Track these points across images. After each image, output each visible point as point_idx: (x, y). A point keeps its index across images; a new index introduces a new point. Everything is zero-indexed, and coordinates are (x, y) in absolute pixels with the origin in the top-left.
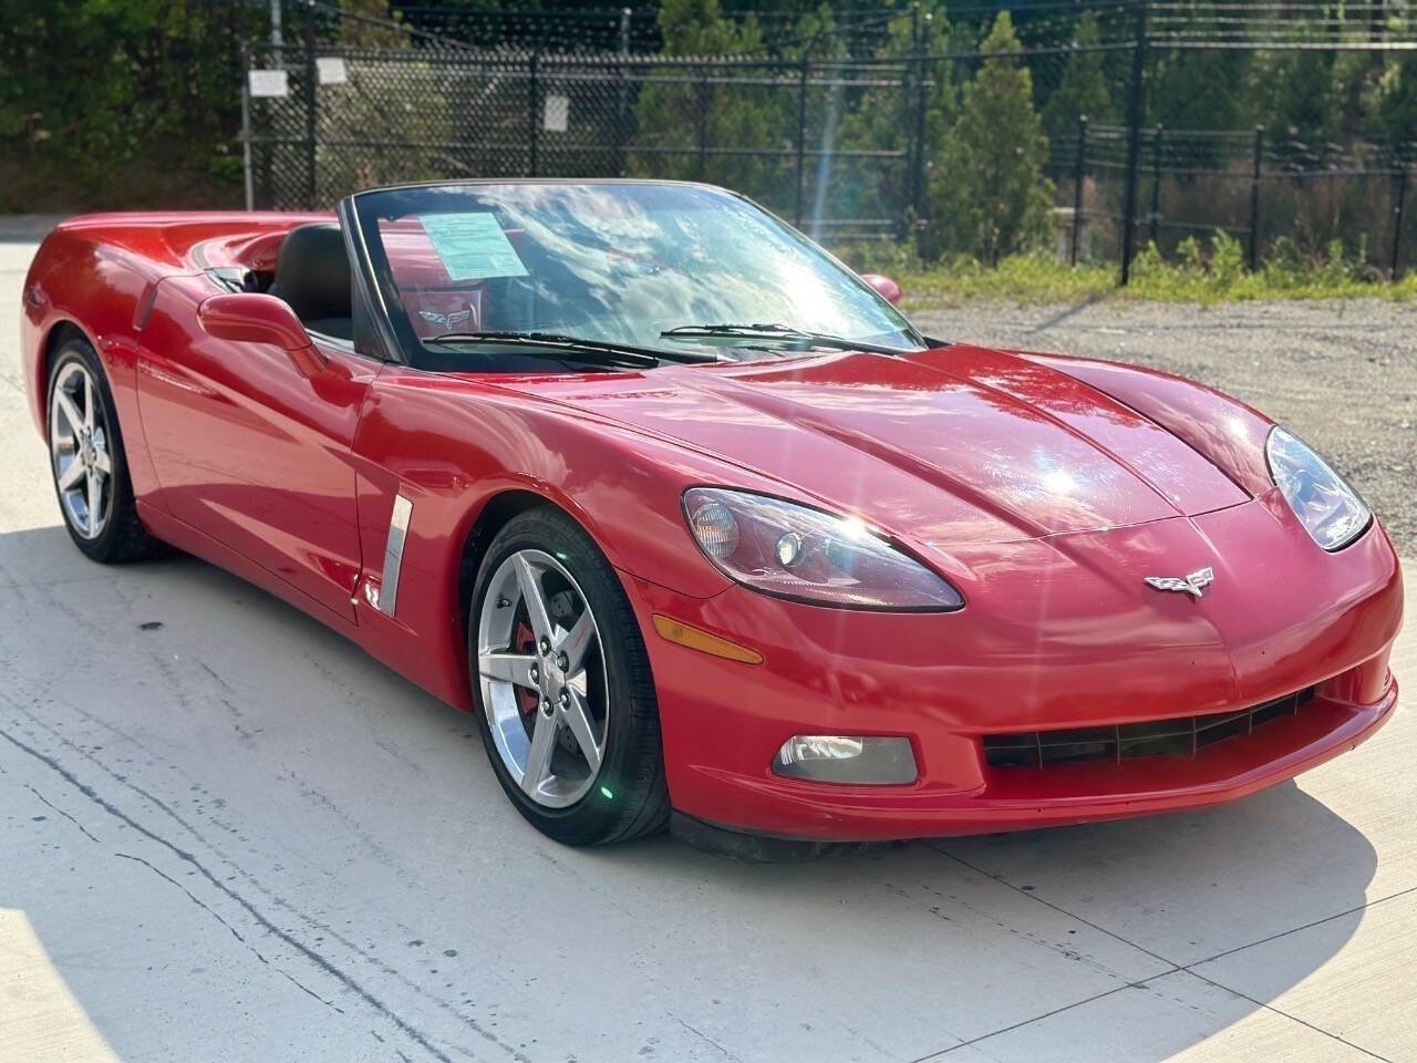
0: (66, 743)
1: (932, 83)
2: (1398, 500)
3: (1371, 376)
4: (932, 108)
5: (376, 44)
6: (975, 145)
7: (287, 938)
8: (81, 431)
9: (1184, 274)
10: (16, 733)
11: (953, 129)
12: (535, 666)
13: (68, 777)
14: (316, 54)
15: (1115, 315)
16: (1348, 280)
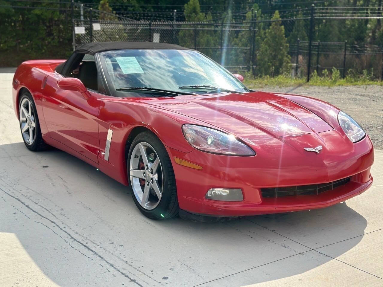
0: (23, 195)
1: (257, 29)
2: (379, 136)
3: (373, 104)
4: (257, 36)
5: (109, 20)
6: (269, 46)
7: (79, 242)
8: (28, 117)
9: (324, 79)
10: (9, 193)
11: (263, 42)
12: (144, 173)
13: (23, 203)
14: (93, 22)
15: (305, 89)
16: (368, 81)
